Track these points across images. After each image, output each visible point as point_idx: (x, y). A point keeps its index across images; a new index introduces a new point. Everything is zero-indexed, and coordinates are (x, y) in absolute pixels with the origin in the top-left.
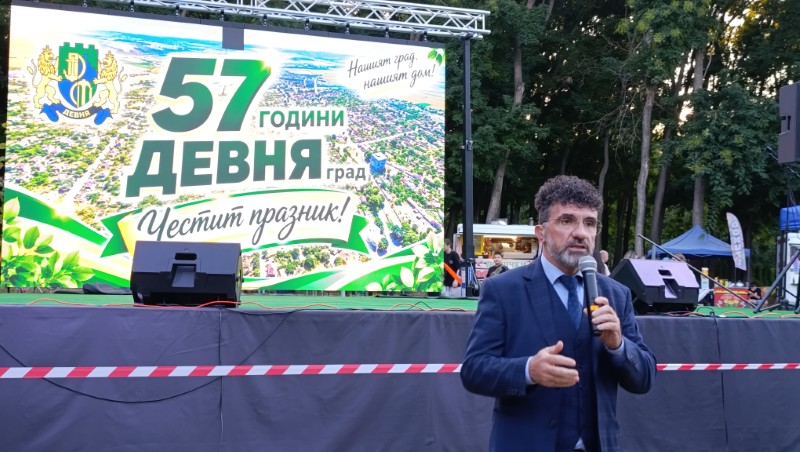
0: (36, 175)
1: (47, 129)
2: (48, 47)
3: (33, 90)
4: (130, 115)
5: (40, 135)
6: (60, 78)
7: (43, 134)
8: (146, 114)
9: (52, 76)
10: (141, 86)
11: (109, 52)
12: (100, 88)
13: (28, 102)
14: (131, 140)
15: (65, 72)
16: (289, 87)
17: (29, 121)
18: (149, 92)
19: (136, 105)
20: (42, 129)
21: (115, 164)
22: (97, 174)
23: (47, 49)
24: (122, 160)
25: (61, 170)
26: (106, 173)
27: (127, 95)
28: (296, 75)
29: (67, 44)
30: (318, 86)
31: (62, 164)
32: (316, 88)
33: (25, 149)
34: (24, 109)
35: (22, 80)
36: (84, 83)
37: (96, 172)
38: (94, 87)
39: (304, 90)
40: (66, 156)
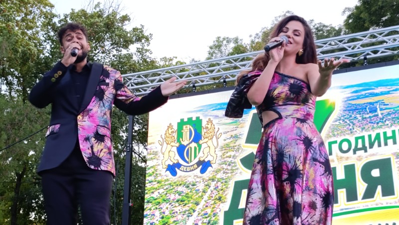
0: (162, 218)
1: (170, 182)
2: (170, 124)
3: (161, 156)
4: (225, 163)
5: (165, 188)
6: (177, 145)
7: (167, 187)
8: (236, 160)
9: (173, 144)
10: (231, 140)
11: (209, 119)
12: (204, 146)
13: (159, 165)
14: (226, 182)
15: (181, 139)
16: (353, 116)
17: (159, 179)
18: (237, 143)
19: (228, 154)
20: (167, 183)
21: (215, 203)
22: (203, 213)
23: (170, 126)
24: (220, 199)
25: (178, 212)
26: (209, 211)
27: (222, 147)
28: (359, 105)
29: (182, 120)
30: (381, 109)
31: (179, 208)
32: (379, 112)
33: (156, 199)
34: (156, 170)
35: (155, 150)
36: (194, 145)
37: (202, 211)
38: (200, 146)
39: (367, 116)
40: (182, 201)
